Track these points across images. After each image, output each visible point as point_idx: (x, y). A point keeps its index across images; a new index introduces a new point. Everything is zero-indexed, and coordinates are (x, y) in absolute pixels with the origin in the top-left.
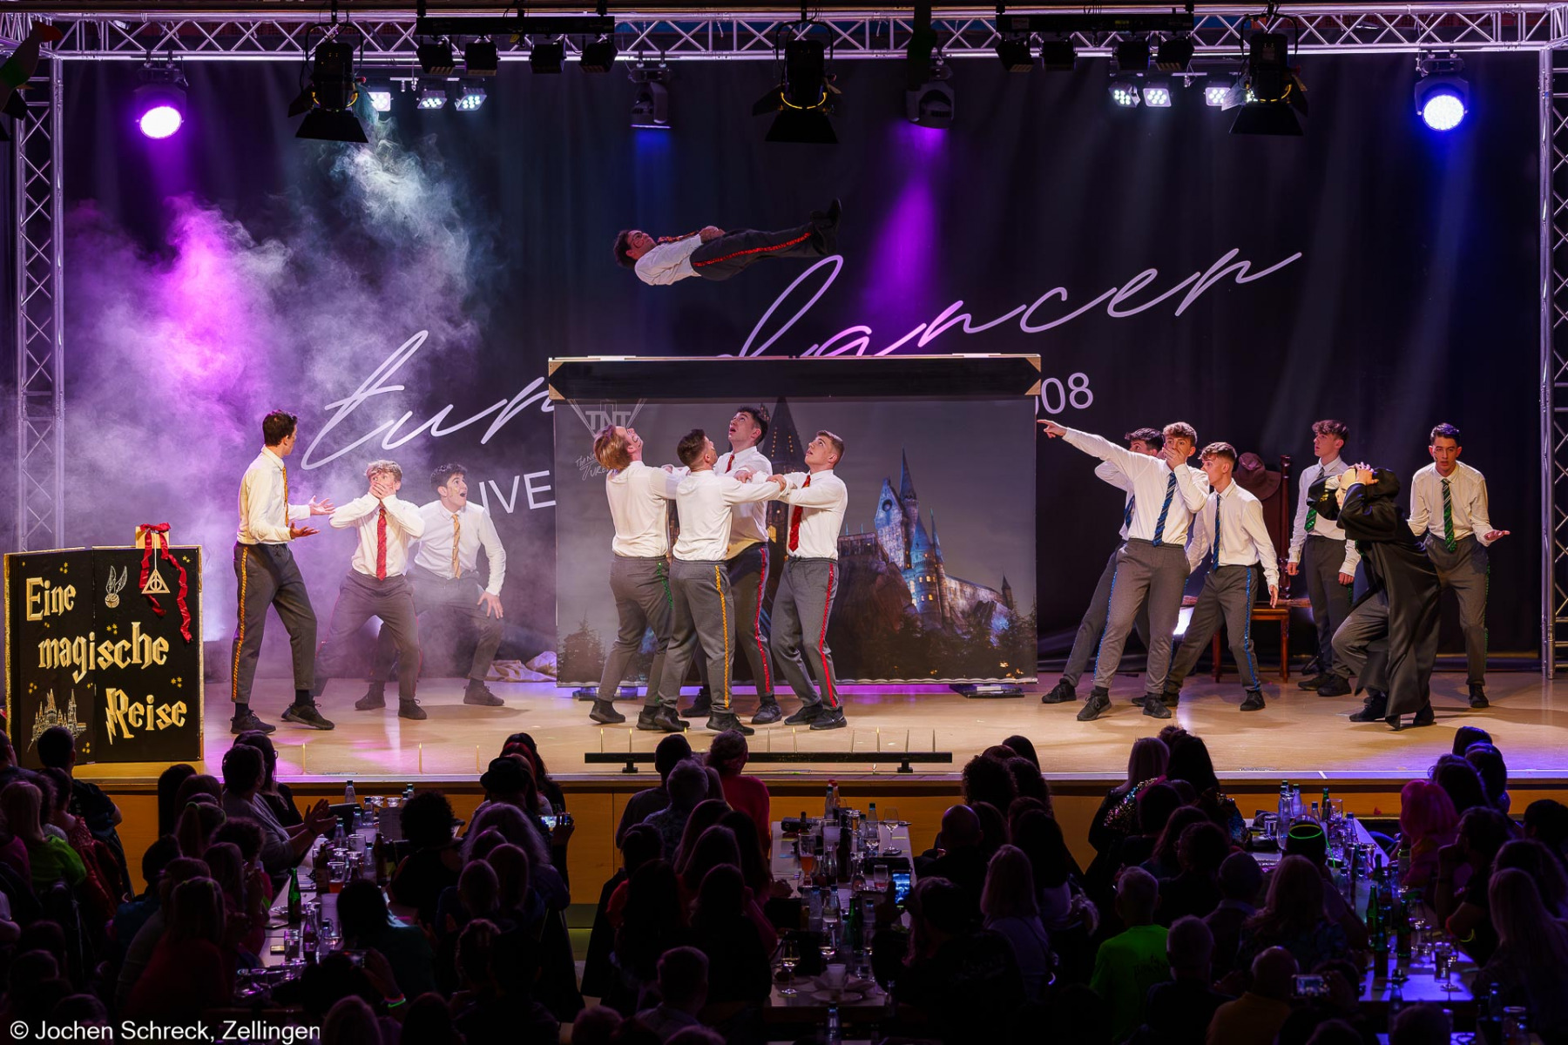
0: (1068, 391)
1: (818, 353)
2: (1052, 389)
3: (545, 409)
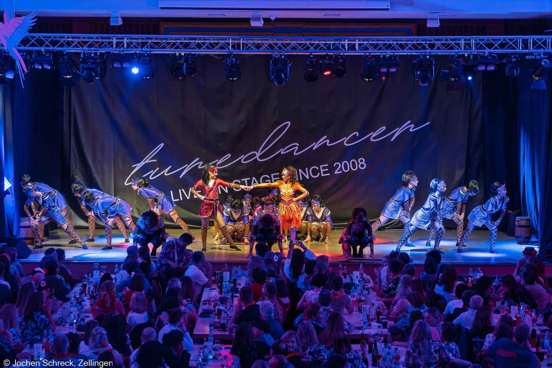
0: (358, 164)
1: (283, 151)
2: (353, 163)
3: (199, 167)
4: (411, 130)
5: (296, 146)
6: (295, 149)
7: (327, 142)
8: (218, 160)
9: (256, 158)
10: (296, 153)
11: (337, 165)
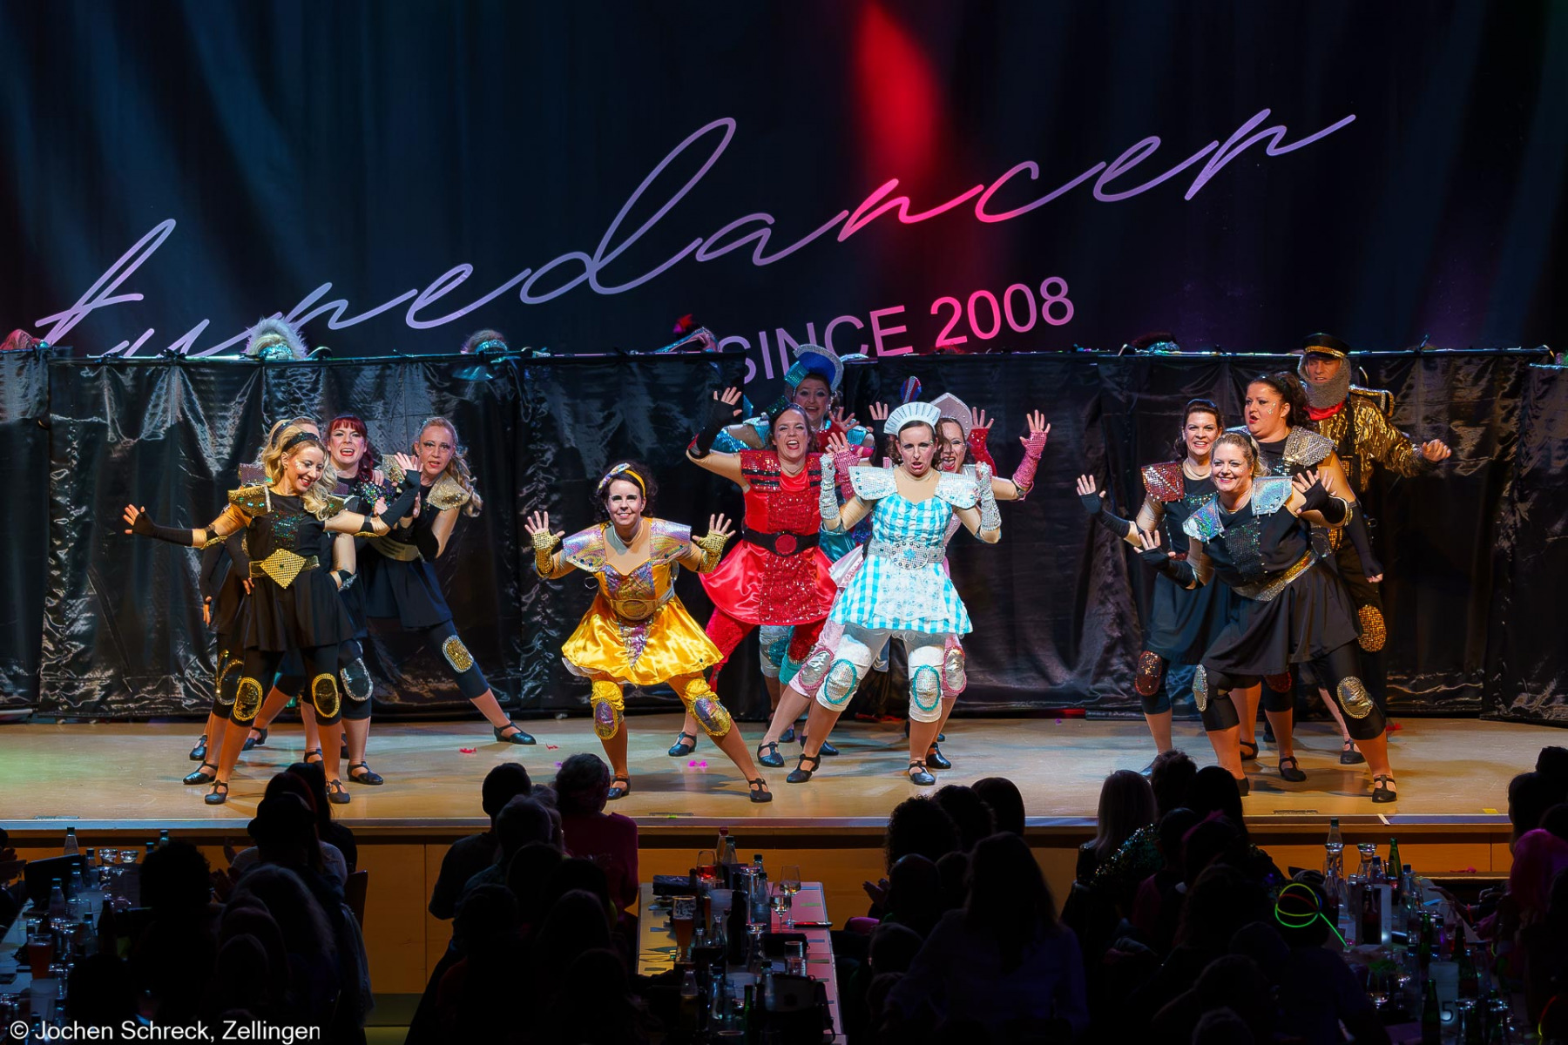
0: (1040, 301)
1: (701, 250)
2: (1019, 298)
3: (333, 324)
4: (1272, 151)
5: (761, 224)
6: (759, 239)
7: (898, 208)
8: (414, 292)
9: (587, 280)
10: (763, 255)
11: (947, 311)
